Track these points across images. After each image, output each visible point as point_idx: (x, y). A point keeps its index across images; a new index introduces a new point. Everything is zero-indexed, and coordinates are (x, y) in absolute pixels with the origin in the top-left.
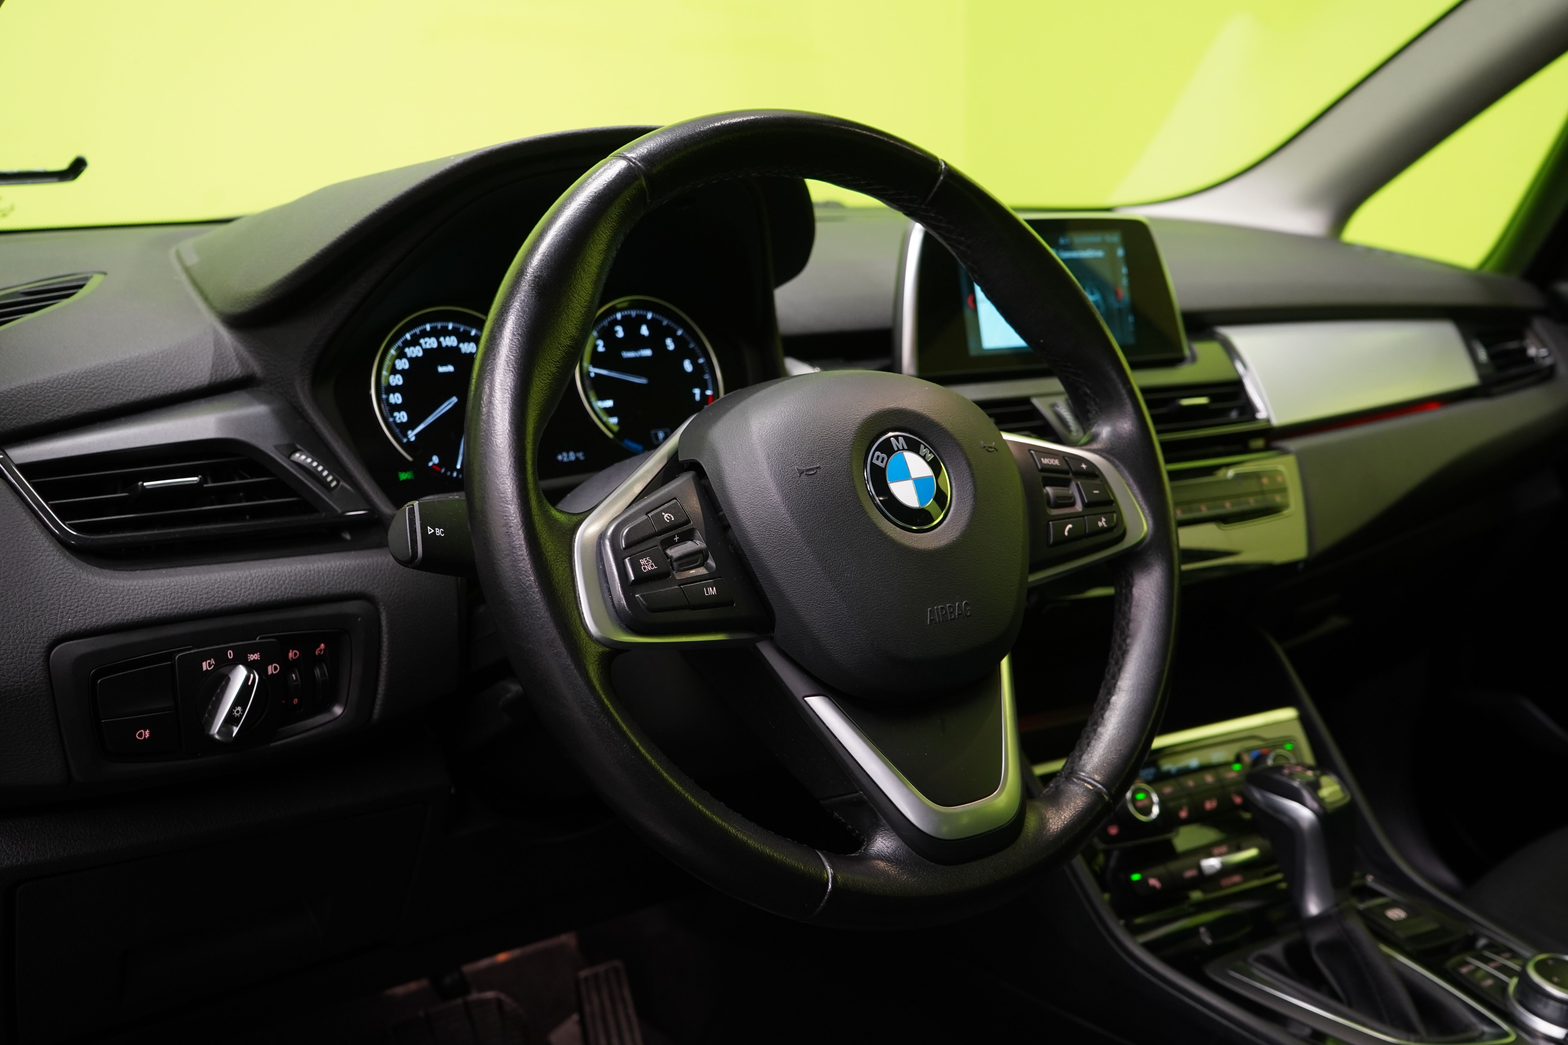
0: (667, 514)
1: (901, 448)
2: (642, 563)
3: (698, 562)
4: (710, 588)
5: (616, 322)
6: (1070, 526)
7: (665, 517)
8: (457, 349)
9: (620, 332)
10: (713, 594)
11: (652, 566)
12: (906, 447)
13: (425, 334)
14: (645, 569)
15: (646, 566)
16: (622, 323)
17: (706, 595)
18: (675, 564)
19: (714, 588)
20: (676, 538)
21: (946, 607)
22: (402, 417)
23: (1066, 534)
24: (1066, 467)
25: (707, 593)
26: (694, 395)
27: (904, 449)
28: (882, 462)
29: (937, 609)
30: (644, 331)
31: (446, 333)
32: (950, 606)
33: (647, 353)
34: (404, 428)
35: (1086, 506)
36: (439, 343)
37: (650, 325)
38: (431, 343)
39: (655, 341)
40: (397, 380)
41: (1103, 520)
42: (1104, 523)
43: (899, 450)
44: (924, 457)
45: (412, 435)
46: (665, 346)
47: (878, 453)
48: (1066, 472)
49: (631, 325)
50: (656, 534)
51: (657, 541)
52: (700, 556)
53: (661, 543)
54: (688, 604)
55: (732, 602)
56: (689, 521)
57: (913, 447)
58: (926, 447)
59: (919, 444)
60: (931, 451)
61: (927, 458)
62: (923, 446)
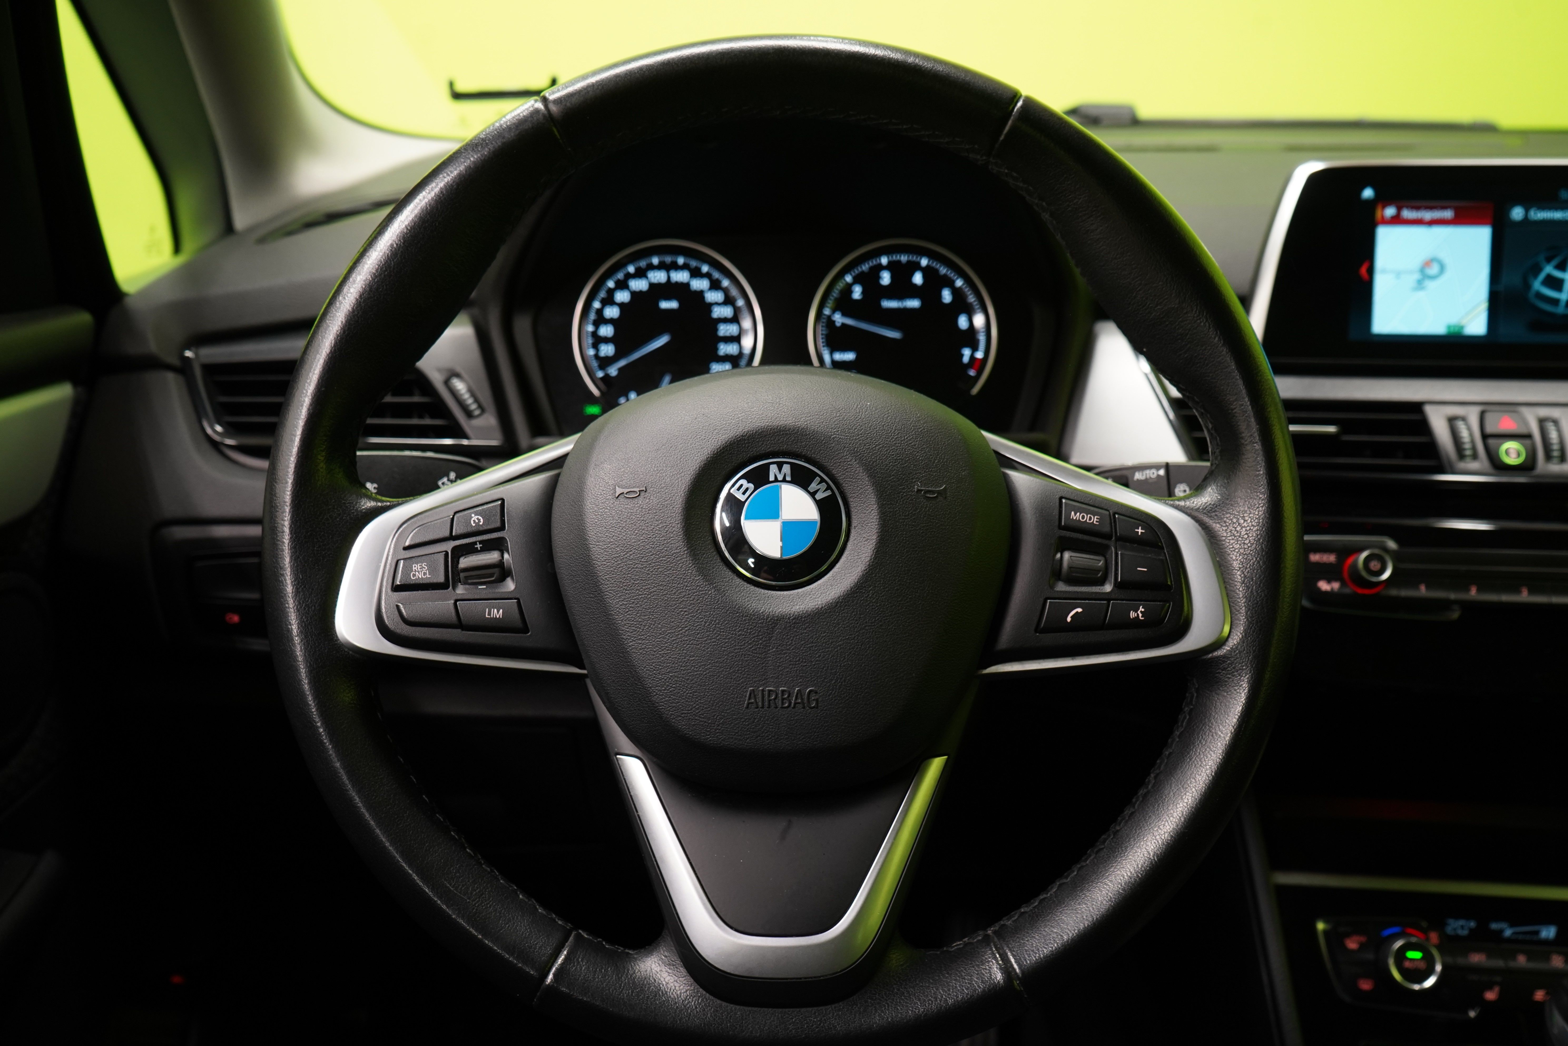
0: (477, 517)
1: (780, 478)
2: (414, 568)
3: (493, 577)
4: (496, 610)
5: (880, 267)
6: (1079, 610)
7: (473, 519)
8: (687, 285)
9: (886, 278)
10: (498, 617)
11: (425, 574)
12: (788, 478)
13: (651, 267)
14: (414, 575)
15: (417, 573)
16: (890, 267)
17: (487, 616)
18: (462, 575)
19: (501, 611)
20: (478, 546)
21: (779, 690)
22: (607, 350)
23: (1069, 619)
24: (1106, 529)
25: (489, 614)
26: (962, 356)
27: (784, 480)
28: (744, 493)
29: (763, 690)
30: (918, 279)
31: (675, 267)
32: (783, 691)
33: (914, 303)
34: (605, 362)
35: (1118, 586)
36: (669, 277)
37: (927, 271)
38: (658, 277)
39: (929, 292)
40: (612, 312)
41: (1141, 609)
42: (1140, 615)
43: (776, 480)
44: (813, 495)
45: (613, 371)
46: (940, 296)
47: (743, 482)
48: (1108, 537)
49: (901, 273)
50: (452, 538)
51: (449, 546)
52: (496, 571)
53: (454, 549)
54: (460, 624)
55: (525, 629)
56: (502, 528)
57: (801, 479)
58: (822, 480)
59: (813, 476)
60: (829, 488)
61: (819, 496)
62: (818, 479)
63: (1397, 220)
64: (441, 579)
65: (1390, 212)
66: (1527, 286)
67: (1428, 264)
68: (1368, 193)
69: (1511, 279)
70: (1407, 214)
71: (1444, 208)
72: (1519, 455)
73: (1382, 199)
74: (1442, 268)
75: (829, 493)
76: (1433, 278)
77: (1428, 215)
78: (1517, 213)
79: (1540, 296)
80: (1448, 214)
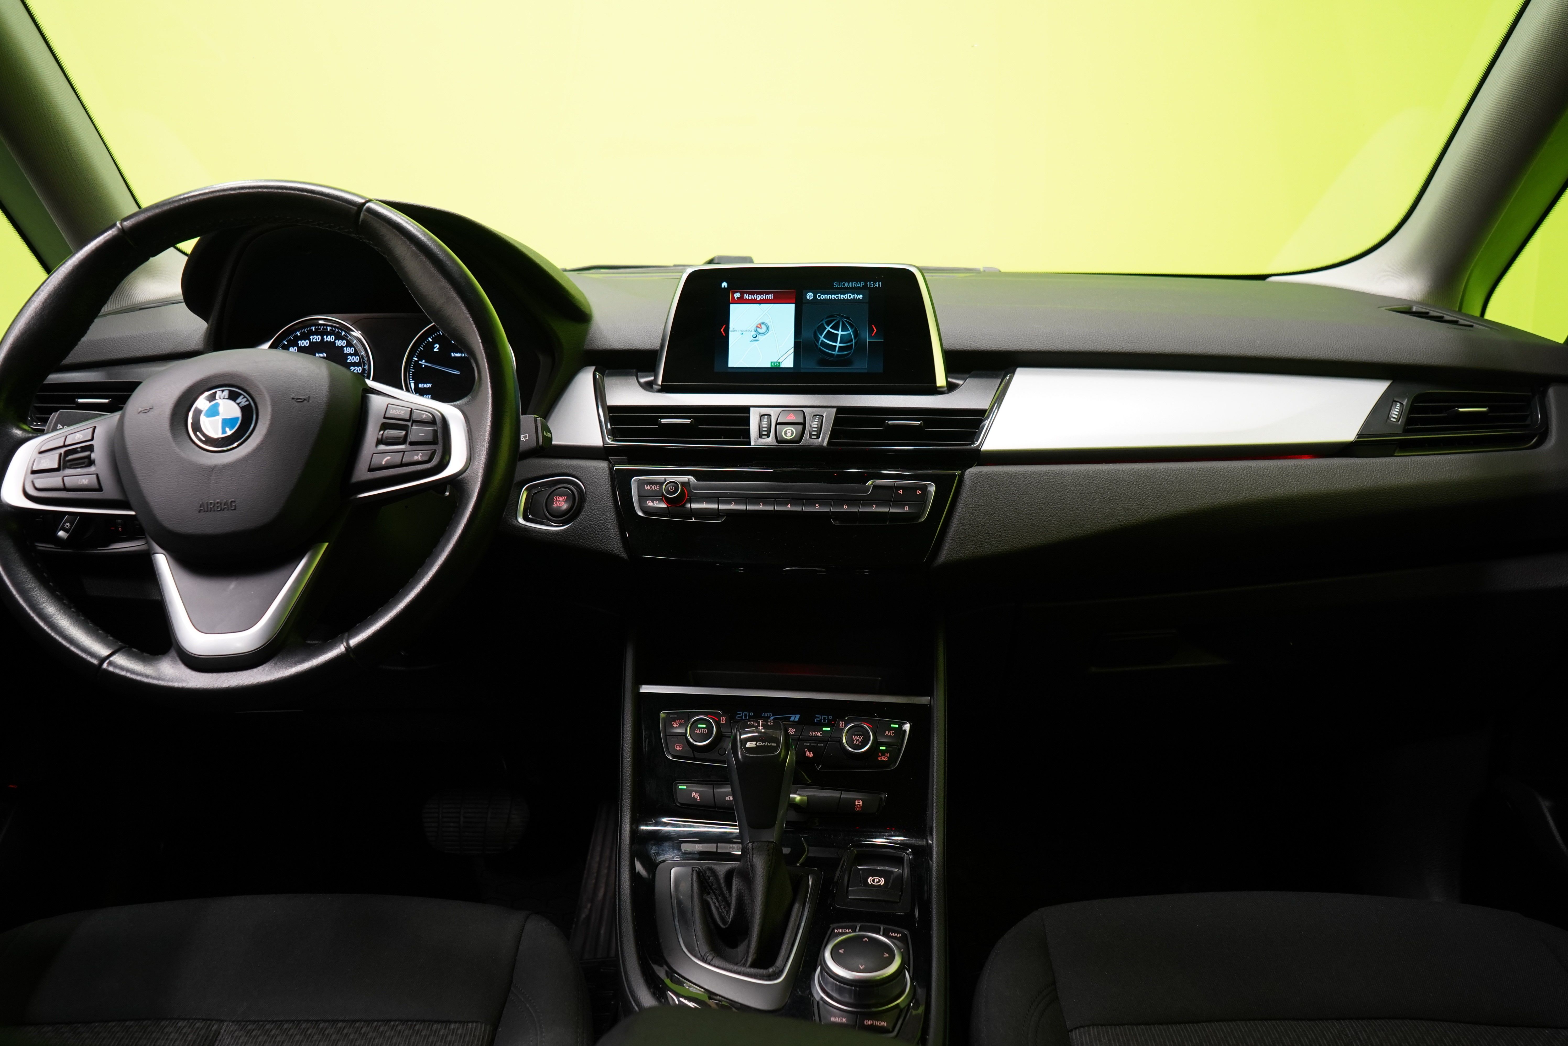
0: (79, 435)
1: (223, 397)
2: (43, 463)
3: (84, 464)
4: (85, 481)
7: (77, 437)
10: (86, 484)
11: (49, 464)
12: (227, 397)
13: (311, 332)
14: (43, 466)
17: (80, 484)
18: (68, 464)
19: (88, 481)
20: (79, 449)
25: (81, 482)
27: (225, 398)
28: (204, 406)
31: (326, 332)
43: (220, 398)
44: (238, 404)
50: (64, 446)
51: (62, 451)
52: (86, 460)
53: (66, 452)
54: (65, 489)
55: (100, 489)
56: (92, 439)
57: (233, 397)
58: (245, 397)
59: (239, 395)
60: (248, 400)
61: (241, 405)
62: (242, 397)
63: (741, 301)
64: (56, 466)
65: (737, 295)
66: (817, 339)
67: (759, 326)
68: (724, 285)
69: (807, 334)
70: (746, 296)
71: (768, 293)
72: (792, 434)
73: (733, 288)
74: (768, 328)
75: (247, 403)
76: (762, 334)
77: (758, 297)
78: (810, 296)
79: (823, 344)
80: (771, 297)
